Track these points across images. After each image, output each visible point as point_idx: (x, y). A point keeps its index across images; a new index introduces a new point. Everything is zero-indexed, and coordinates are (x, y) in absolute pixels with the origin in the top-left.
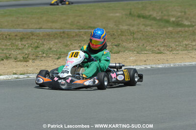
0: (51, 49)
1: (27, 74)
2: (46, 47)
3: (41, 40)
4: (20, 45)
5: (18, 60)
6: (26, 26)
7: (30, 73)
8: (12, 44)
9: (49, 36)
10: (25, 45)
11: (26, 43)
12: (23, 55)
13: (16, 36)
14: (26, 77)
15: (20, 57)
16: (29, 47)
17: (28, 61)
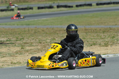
1: (107, 54)
3: (116, 32)
4: (103, 36)
5: (102, 45)
6: (106, 24)
7: (109, 54)
8: (98, 36)
10: (106, 36)
11: (107, 34)
12: (105, 43)
13: (100, 30)
14: (106, 56)
15: (103, 44)
16: (108, 37)
17: (108, 46)
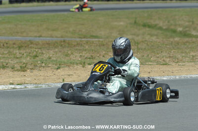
0: (50, 58)
1: (24, 84)
2: (46, 56)
3: (40, 49)
4: (18, 53)
5: (16, 69)
6: (25, 34)
7: (27, 84)
8: (10, 53)
9: (49, 45)
10: (23, 54)
11: (24, 51)
12: (20, 65)
13: (14, 44)
14: (22, 87)
15: (17, 66)
16: (27, 56)
17: (26, 71)
